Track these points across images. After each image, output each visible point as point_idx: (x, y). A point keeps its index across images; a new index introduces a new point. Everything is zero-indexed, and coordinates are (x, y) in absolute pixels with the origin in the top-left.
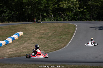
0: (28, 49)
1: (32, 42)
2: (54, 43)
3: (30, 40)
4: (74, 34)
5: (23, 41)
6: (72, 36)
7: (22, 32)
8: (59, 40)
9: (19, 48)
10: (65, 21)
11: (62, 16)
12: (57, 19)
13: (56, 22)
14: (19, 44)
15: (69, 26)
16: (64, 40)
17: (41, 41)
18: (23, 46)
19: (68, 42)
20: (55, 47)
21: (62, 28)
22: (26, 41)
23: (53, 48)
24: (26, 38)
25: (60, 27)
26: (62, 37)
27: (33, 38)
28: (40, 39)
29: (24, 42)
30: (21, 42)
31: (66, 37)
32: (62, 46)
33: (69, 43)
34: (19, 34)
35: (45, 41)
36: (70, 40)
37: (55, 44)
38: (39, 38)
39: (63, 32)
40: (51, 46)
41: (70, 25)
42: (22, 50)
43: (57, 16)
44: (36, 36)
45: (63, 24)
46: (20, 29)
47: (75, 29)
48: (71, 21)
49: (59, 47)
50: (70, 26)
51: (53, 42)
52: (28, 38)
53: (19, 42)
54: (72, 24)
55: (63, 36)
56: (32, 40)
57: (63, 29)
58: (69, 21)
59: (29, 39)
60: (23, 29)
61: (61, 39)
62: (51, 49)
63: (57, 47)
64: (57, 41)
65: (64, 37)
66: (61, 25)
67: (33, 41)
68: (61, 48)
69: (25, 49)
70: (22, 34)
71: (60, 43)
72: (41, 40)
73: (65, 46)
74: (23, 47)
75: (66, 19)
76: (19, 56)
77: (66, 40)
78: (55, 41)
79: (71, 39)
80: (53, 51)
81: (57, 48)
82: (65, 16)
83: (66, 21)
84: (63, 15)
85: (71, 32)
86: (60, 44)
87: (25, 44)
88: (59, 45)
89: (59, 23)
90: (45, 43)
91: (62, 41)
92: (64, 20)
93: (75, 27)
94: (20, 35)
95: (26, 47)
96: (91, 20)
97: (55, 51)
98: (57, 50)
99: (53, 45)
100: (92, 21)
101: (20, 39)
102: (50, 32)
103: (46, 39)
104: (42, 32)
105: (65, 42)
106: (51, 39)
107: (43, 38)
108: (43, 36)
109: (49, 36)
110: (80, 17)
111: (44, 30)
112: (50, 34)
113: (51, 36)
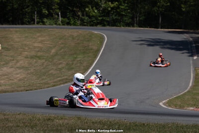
0: (11, 80)
1: (18, 65)
2: (60, 69)
3: (15, 61)
4: (100, 53)
5: (2, 63)
6: (96, 57)
7: (0, 45)
8: (71, 63)
10: (84, 27)
11: (79, 16)
12: (68, 21)
13: (66, 26)
15: (90, 36)
16: (81, 63)
17: (36, 64)
19: (88, 68)
20: (63, 78)
21: (78, 40)
22: (6, 64)
23: (59, 79)
24: (7, 57)
25: (73, 38)
26: (76, 58)
27: (19, 58)
28: (35, 60)
29: (4, 65)
31: (85, 57)
33: (90, 70)
35: (43, 64)
36: (91, 64)
37: (63, 70)
38: (32, 57)
39: (80, 49)
40: (55, 74)
41: (93, 34)
43: (68, 16)
44: (26, 53)
45: (80, 31)
47: (102, 43)
48: (95, 27)
50: (93, 36)
51: (60, 66)
52: (11, 56)
54: (96, 32)
55: (78, 56)
56: (18, 61)
57: (79, 41)
58: (91, 26)
59: (12, 59)
60: (3, 38)
61: (75, 62)
62: (55, 80)
63: (65, 77)
64: (67, 64)
65: (80, 57)
66: (75, 34)
67: (21, 62)
69: (4, 79)
71: (72, 68)
72: (36, 62)
75: (85, 22)
77: (85, 64)
78: (63, 65)
80: (58, 85)
81: (67, 79)
82: (83, 15)
83: (85, 25)
84: (79, 13)
85: (95, 48)
86: (73, 71)
87: (5, 69)
88: (70, 72)
90: (44, 68)
91: (78, 66)
92: (81, 25)
93: (102, 39)
95: (6, 75)
96: (133, 26)
97: (62, 85)
98: (66, 82)
99: (58, 72)
100: (136, 28)
102: (54, 47)
103: (46, 61)
104: (39, 47)
105: (82, 67)
106: (55, 61)
107: (39, 58)
108: (39, 54)
109: (51, 54)
110: (113, 20)
111: (41, 42)
112: (53, 51)
113: (56, 54)
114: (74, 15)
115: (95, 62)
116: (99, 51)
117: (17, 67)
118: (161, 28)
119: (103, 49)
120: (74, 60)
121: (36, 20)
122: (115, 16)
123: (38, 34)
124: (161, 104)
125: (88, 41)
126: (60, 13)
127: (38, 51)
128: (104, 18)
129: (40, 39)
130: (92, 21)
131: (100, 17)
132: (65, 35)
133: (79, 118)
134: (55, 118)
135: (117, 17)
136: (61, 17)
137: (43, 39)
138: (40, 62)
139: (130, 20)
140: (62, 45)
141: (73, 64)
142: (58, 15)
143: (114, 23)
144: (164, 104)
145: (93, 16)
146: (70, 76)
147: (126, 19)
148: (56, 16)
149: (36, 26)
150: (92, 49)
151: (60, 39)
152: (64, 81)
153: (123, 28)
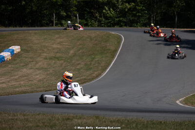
0: (30, 81)
1: (37, 66)
2: (79, 70)
3: (34, 63)
4: (118, 53)
5: (21, 65)
6: (113, 57)
7: (19, 47)
8: (89, 63)
9: (13, 77)
10: (102, 28)
11: (96, 17)
12: (86, 22)
14: (12, 70)
15: (108, 37)
16: (99, 63)
17: (55, 65)
18: (20, 73)
19: (106, 68)
20: (82, 78)
21: (96, 40)
22: (26, 65)
24: (27, 59)
25: (91, 39)
26: (94, 58)
27: (39, 59)
28: (54, 61)
29: (23, 66)
30: (16, 66)
31: (103, 57)
32: (94, 75)
33: (108, 70)
34: (13, 51)
35: (62, 65)
36: (109, 64)
37: (82, 70)
38: (51, 59)
39: (97, 49)
41: (110, 35)
42: (17, 82)
43: (86, 18)
44: (45, 54)
45: (98, 32)
46: (16, 40)
47: (119, 43)
48: (112, 28)
49: (89, 77)
50: (110, 37)
51: (78, 67)
52: (31, 58)
53: (13, 66)
54: (113, 33)
55: (96, 57)
56: (37, 63)
57: (96, 42)
58: (108, 26)
59: (31, 60)
60: (22, 40)
61: (93, 63)
63: (84, 77)
64: (86, 64)
65: (98, 58)
66: (93, 35)
67: (40, 64)
68: (93, 79)
69: (23, 80)
70: (19, 50)
71: (90, 69)
72: (55, 63)
73: (100, 75)
74: (20, 75)
75: (102, 23)
76: (12, 94)
77: (103, 64)
78: (82, 66)
79: (111, 62)
81: (85, 79)
82: (101, 16)
83: (102, 26)
84: (97, 15)
85: (112, 48)
86: (91, 71)
87: (25, 70)
88: (88, 72)
89: (90, 32)
91: (95, 66)
92: (98, 26)
93: (120, 39)
94: (15, 52)
95: (25, 76)
98: (85, 82)
99: (77, 72)
101: (15, 60)
102: (73, 48)
103: (65, 61)
104: (57, 48)
105: (100, 68)
106: (73, 61)
107: (58, 58)
108: (58, 55)
109: (70, 55)
110: (130, 20)
111: (60, 43)
112: (72, 52)
113: (75, 55)
114: (92, 16)
115: (113, 62)
116: (116, 51)
117: (36, 68)
118: (177, 28)
119: (120, 49)
120: (92, 61)
121: (54, 22)
122: (132, 17)
123: (57, 36)
124: (178, 102)
125: (106, 41)
126: (78, 15)
127: (57, 52)
128: (121, 19)
129: (59, 40)
130: (110, 22)
131: (117, 18)
132: (83, 37)
133: (97, 117)
134: (74, 117)
135: (133, 18)
136: (79, 19)
137: (61, 40)
138: (59, 62)
139: (147, 21)
140: (81, 46)
141: (91, 64)
142: (76, 17)
143: (131, 24)
144: (181, 102)
145: (110, 17)
146: (88, 76)
147: (143, 19)
148: (74, 18)
149: (54, 28)
150: (109, 49)
151: (79, 40)
152: (83, 81)
153: (139, 28)
